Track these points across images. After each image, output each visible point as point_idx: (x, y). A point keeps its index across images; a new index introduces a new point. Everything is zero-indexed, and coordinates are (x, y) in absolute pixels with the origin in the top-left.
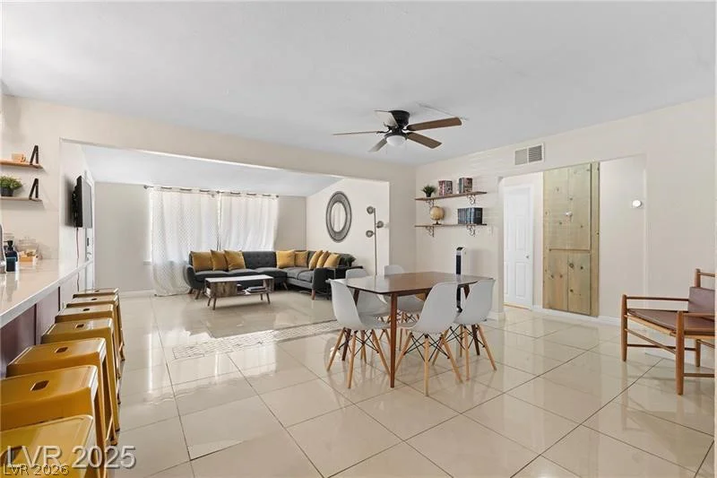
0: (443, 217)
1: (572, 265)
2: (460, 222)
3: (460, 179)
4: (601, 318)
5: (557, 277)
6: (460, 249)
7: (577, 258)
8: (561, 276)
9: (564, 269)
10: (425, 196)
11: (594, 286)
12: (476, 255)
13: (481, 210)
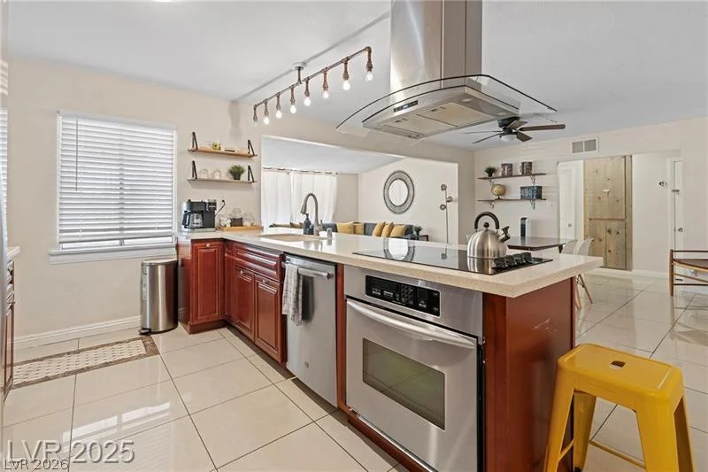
0: (503, 193)
1: (609, 231)
2: (523, 198)
3: (523, 163)
4: (634, 272)
5: (597, 241)
6: (524, 219)
7: (614, 225)
8: (600, 240)
9: (603, 234)
10: (486, 175)
11: (628, 246)
12: (535, 223)
13: (540, 188)
